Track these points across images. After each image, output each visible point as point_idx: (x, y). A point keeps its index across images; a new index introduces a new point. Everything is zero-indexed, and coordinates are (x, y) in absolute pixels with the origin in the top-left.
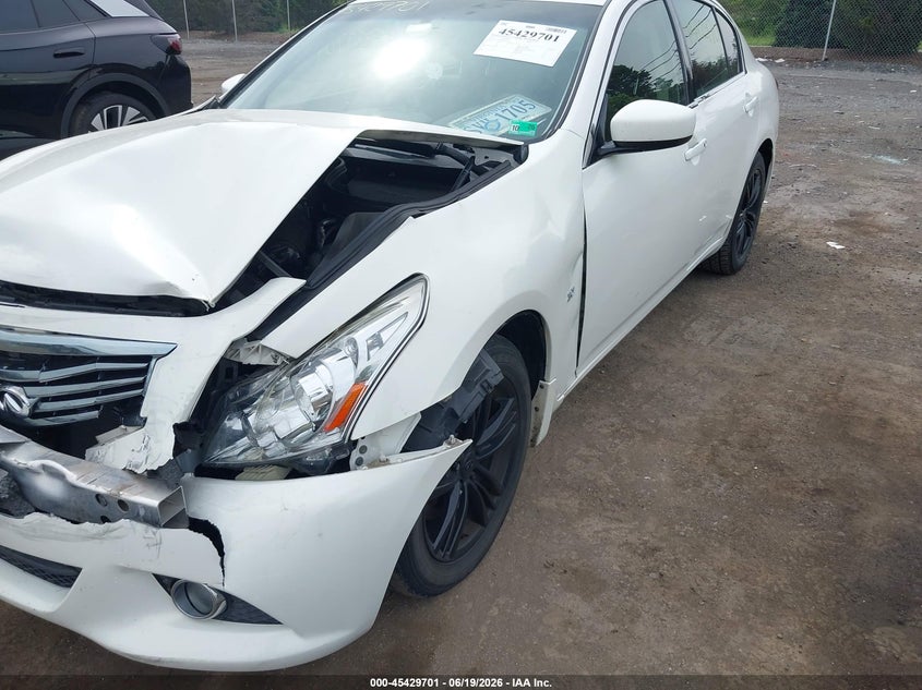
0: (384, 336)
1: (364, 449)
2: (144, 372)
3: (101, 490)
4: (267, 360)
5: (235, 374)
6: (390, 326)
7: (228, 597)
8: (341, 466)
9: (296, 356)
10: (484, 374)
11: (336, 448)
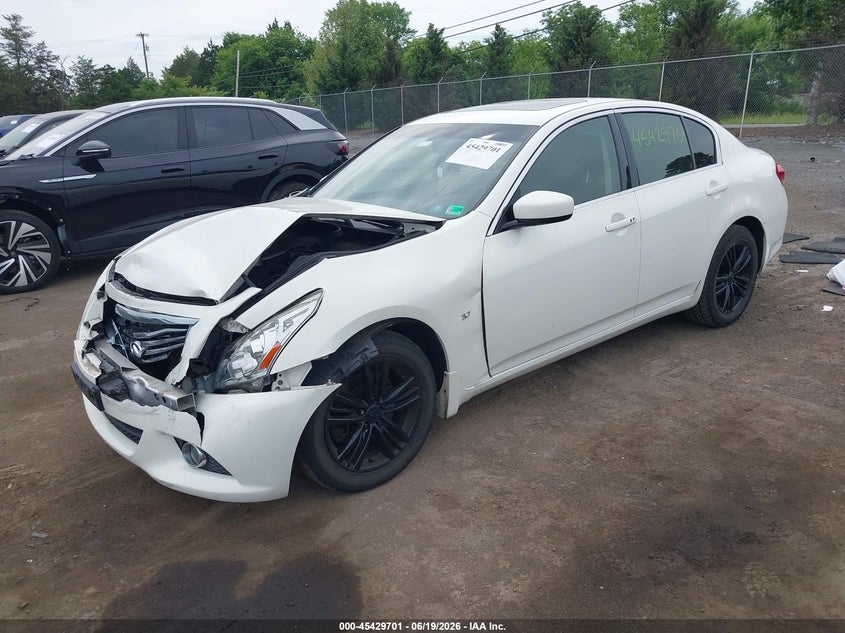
0: (294, 320)
1: (281, 383)
2: (185, 333)
3: (157, 392)
4: (238, 330)
5: (231, 338)
6: (297, 316)
7: (207, 456)
8: (267, 389)
9: (251, 328)
10: (363, 351)
11: (265, 378)
